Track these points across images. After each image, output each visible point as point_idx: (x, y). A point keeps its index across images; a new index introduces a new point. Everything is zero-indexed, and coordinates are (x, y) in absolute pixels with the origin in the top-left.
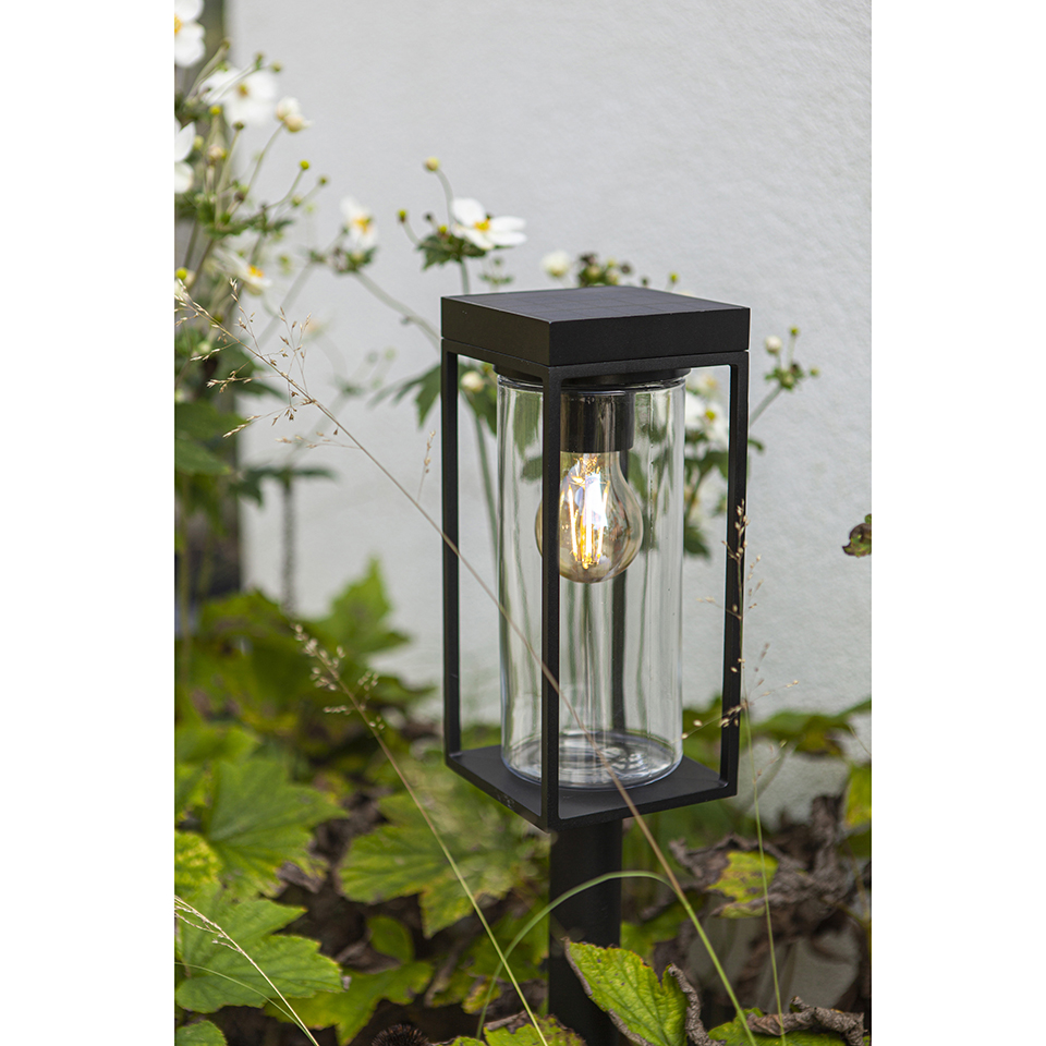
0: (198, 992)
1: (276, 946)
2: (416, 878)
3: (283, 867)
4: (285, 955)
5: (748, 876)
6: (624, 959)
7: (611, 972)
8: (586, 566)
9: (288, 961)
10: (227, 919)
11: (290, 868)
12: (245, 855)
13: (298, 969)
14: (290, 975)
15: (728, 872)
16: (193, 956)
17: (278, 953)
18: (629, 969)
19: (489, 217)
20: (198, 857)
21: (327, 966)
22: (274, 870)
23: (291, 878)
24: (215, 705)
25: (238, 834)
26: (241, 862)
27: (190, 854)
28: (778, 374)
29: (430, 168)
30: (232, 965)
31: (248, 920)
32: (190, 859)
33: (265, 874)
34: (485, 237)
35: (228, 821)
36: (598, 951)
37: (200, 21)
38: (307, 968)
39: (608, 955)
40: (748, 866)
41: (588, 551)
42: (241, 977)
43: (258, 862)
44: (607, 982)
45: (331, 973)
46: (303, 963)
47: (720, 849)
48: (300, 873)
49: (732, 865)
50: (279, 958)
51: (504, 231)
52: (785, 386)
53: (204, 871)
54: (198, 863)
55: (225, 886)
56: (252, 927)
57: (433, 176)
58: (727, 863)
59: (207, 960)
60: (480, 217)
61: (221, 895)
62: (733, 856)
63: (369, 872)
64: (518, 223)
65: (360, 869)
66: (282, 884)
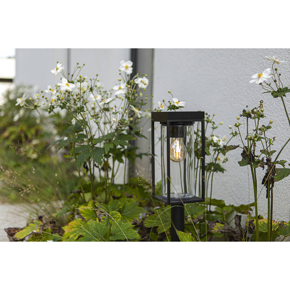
0: (113, 238)
1: (129, 231)
2: (158, 224)
3: (134, 220)
4: (130, 232)
5: (219, 227)
6: (188, 235)
7: (185, 237)
8: (177, 159)
9: (130, 234)
10: (121, 226)
11: (135, 220)
12: (128, 218)
13: (132, 235)
14: (130, 236)
15: (215, 226)
16: (114, 232)
17: (129, 232)
18: (188, 237)
19: (179, 101)
20: (118, 216)
21: (137, 235)
22: (132, 220)
23: (135, 222)
24: (129, 195)
25: (127, 214)
26: (127, 219)
27: (117, 215)
28: (232, 133)
29: (169, 92)
30: (121, 234)
31: (125, 226)
32: (117, 216)
33: (130, 221)
34: (178, 104)
35: (126, 212)
36: (183, 233)
37: (132, 67)
38: (134, 235)
39: (184, 234)
40: (219, 225)
41: (177, 156)
42: (122, 236)
43: (130, 219)
44: (184, 238)
45: (138, 236)
46: (133, 234)
47: (215, 222)
48: (137, 221)
49: (216, 225)
50: (129, 233)
51: (181, 104)
52: (234, 136)
53: (119, 218)
54: (118, 217)
55: (121, 220)
56: (125, 228)
57: (170, 94)
58: (216, 224)
59: (116, 233)
60: (177, 101)
61: (120, 222)
62: (217, 223)
63: (150, 222)
64: (184, 103)
65: (148, 222)
66: (133, 223)
